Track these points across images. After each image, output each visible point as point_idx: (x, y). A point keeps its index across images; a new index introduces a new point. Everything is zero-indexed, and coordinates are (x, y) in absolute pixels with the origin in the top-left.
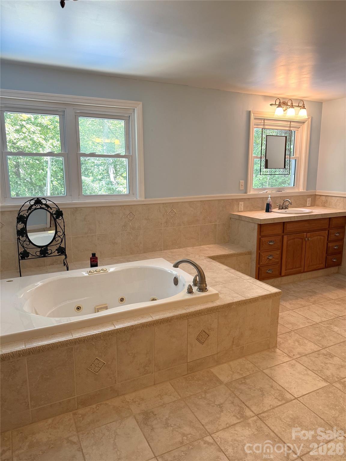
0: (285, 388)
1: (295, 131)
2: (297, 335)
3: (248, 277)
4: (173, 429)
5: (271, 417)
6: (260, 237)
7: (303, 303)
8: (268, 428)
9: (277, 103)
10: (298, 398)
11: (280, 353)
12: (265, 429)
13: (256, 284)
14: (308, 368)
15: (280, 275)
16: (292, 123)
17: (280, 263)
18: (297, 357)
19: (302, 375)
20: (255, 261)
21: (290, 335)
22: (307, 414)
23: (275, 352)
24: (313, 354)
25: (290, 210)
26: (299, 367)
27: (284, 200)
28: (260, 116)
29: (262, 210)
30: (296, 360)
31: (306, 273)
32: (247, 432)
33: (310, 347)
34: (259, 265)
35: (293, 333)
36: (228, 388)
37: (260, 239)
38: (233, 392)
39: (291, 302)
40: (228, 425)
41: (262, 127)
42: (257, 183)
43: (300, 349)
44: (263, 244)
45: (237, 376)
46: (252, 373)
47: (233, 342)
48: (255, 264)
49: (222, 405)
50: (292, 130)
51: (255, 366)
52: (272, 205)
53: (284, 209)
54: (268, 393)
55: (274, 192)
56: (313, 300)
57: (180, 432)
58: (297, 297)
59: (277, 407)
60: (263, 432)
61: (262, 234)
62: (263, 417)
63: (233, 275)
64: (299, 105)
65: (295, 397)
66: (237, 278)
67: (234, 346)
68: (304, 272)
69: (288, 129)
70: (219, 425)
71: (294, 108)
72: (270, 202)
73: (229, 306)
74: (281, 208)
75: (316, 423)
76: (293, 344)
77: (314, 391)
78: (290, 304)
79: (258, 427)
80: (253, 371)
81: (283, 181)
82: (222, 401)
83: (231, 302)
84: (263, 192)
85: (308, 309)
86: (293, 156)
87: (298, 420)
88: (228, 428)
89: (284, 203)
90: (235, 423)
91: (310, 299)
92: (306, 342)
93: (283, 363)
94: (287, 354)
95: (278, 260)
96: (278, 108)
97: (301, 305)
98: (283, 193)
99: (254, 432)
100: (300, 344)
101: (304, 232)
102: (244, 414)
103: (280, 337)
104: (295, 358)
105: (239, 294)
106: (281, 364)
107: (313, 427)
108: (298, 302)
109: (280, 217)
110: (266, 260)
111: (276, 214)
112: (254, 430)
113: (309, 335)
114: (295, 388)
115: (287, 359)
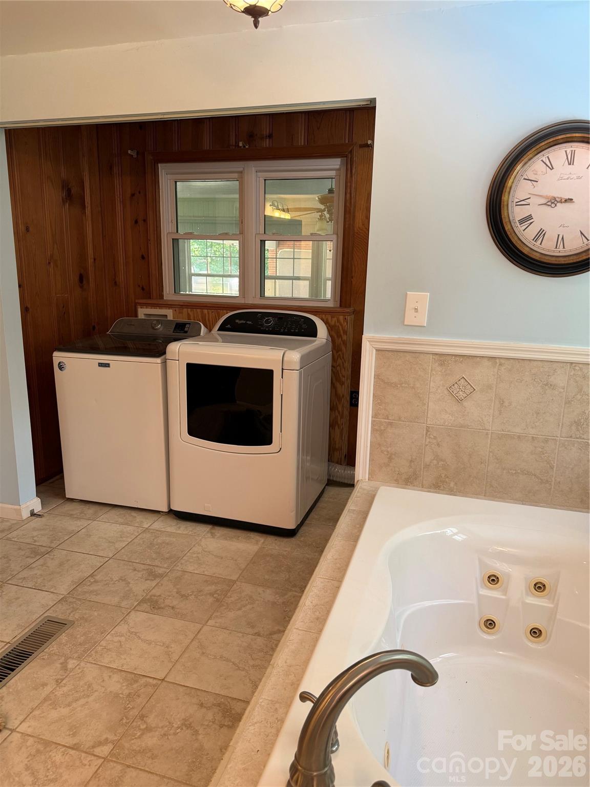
4: (173, 726)
57: (158, 729)
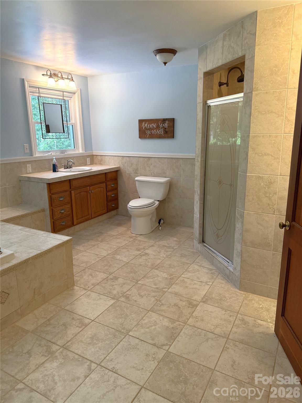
0: (84, 316)
1: (68, 101)
2: (90, 270)
3: (42, 232)
5: (74, 343)
6: (50, 194)
7: (93, 243)
8: (73, 353)
9: (49, 74)
10: (94, 319)
11: (78, 289)
12: (70, 355)
13: (50, 237)
14: (100, 294)
15: (73, 225)
16: (65, 93)
17: (71, 214)
18: (91, 288)
19: (96, 301)
20: (49, 217)
21: (85, 272)
22: (102, 330)
23: (73, 289)
24: (103, 281)
25: (74, 169)
26: (94, 295)
27: (68, 161)
28: (33, 84)
29: (50, 170)
30: (91, 290)
31: (93, 219)
32: (55, 364)
33: (101, 276)
34: (53, 219)
35: (87, 270)
36: (35, 334)
37: (51, 196)
38: (39, 336)
39: (83, 244)
40: (37, 366)
41: (38, 95)
42: (46, 146)
43: (94, 281)
44: (54, 201)
45: (41, 321)
46: (55, 313)
47: (34, 293)
48: (49, 219)
49: (30, 352)
50: (66, 100)
51: (58, 306)
52: (58, 165)
53: (69, 168)
54: (70, 325)
55: (58, 153)
56: (100, 239)
58: (88, 240)
59: (79, 333)
60: (68, 358)
61: (52, 192)
62: (68, 346)
63: (28, 233)
64: (68, 78)
65: (91, 320)
66: (32, 236)
67: (36, 296)
68: (92, 218)
69: (61, 98)
70: (29, 369)
71: (64, 80)
72: (55, 163)
73: (26, 262)
74: (66, 167)
75: (109, 333)
76: (87, 278)
77: (106, 310)
78: (83, 246)
79: (64, 356)
80: (56, 311)
81: (68, 144)
82: (29, 348)
83: (27, 257)
84: (48, 154)
85: (98, 247)
86: (70, 122)
87: (96, 337)
88: (37, 368)
89: (68, 163)
90: (43, 361)
91: (98, 239)
92: (97, 273)
93: (81, 296)
94: (83, 288)
95: (69, 213)
96: (50, 78)
97: (92, 245)
98: (66, 155)
99: (61, 361)
100: (93, 277)
101: (87, 186)
102: (51, 350)
103: (76, 276)
104: (90, 289)
105: (34, 249)
106: (79, 298)
107: (107, 337)
108: (89, 244)
109: (66, 175)
110: (58, 214)
111: (62, 173)
112: (60, 360)
113: (99, 267)
114: (91, 313)
115: (84, 292)
